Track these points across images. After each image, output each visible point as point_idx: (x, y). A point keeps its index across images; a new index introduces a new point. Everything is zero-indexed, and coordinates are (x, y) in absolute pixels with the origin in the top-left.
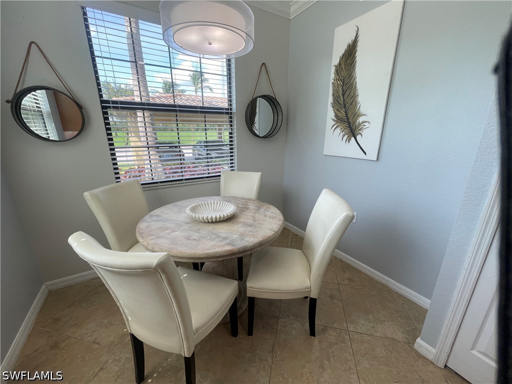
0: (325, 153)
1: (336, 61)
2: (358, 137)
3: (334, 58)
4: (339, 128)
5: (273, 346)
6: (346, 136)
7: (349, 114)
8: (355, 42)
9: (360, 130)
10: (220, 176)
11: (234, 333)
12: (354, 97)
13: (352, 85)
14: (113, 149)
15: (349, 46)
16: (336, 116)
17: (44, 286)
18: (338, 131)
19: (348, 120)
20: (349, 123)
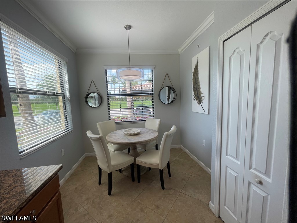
0: (192, 111)
1: (193, 71)
2: (202, 103)
3: (192, 70)
4: (196, 99)
5: (145, 188)
6: (198, 103)
7: (198, 93)
8: (197, 63)
9: (202, 100)
10: (145, 120)
11: (133, 180)
12: (199, 85)
13: (198, 80)
14: (109, 110)
15: (196, 65)
16: (195, 94)
17: (84, 154)
18: (196, 100)
19: (198, 95)
20: (198, 97)
